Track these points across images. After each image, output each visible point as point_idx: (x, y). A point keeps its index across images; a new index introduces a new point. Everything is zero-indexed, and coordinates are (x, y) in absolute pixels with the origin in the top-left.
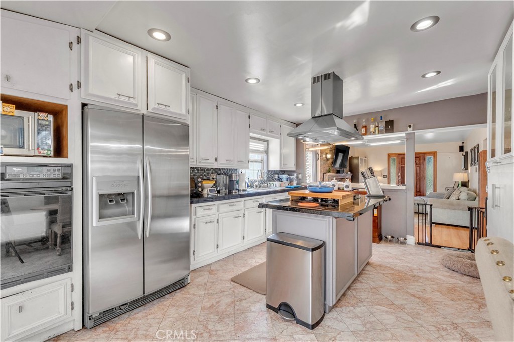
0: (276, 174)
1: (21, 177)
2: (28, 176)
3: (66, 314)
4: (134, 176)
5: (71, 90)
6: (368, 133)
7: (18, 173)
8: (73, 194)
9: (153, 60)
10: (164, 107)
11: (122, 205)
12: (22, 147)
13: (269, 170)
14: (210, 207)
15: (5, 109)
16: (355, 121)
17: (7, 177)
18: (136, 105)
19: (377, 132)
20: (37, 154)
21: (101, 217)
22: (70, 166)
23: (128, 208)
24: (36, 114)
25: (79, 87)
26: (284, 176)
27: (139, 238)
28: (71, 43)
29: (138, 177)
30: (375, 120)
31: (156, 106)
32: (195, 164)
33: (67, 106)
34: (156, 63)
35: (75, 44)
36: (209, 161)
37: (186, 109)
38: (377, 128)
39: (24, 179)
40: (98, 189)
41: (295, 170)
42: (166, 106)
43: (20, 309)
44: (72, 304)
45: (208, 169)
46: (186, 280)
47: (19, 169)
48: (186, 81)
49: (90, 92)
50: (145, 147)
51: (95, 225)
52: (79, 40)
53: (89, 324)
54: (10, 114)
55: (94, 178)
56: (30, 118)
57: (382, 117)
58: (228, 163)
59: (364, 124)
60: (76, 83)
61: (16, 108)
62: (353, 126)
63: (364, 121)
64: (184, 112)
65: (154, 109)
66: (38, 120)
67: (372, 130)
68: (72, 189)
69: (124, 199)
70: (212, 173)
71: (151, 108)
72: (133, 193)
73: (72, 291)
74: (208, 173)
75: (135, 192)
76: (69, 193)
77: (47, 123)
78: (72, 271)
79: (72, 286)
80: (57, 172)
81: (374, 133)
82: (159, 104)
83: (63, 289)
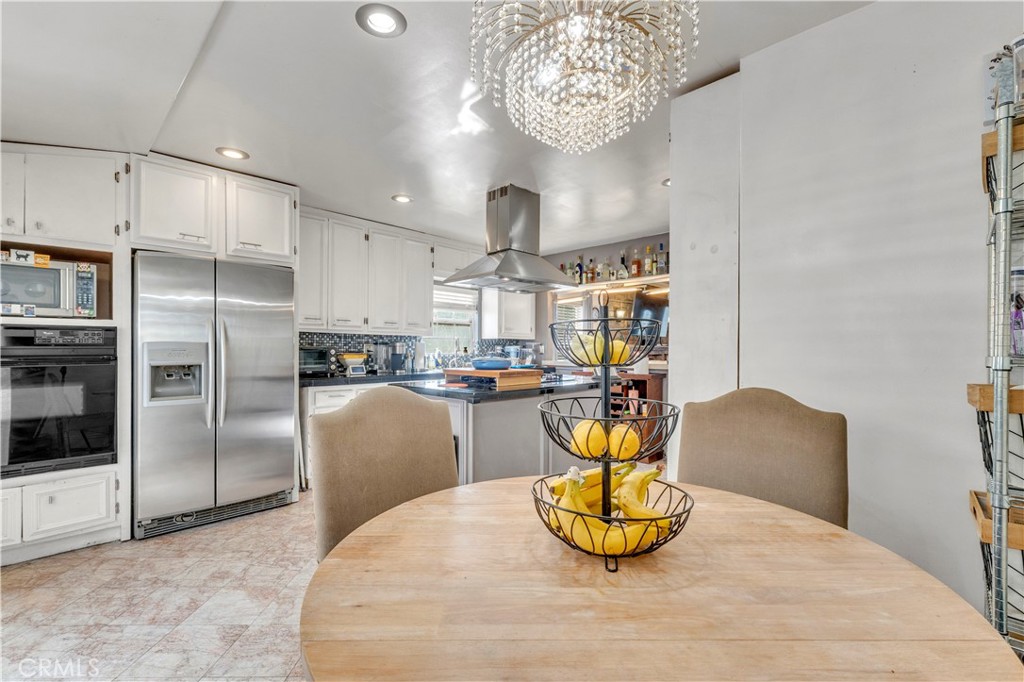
0: (498, 344)
1: (53, 341)
2: (61, 342)
3: (108, 516)
4: (200, 344)
5: (117, 232)
6: (643, 273)
7: (49, 338)
8: (116, 365)
9: (235, 183)
10: (253, 247)
11: (187, 382)
12: (58, 306)
13: (483, 338)
14: (342, 393)
15: (38, 260)
16: (622, 252)
17: (37, 342)
18: (209, 247)
19: (654, 271)
20: (76, 314)
21: (154, 395)
22: (114, 330)
23: (194, 387)
24: (75, 264)
25: (128, 227)
26: (512, 349)
27: (209, 426)
28: (117, 174)
29: (207, 344)
30: (652, 251)
31: (240, 246)
32: (325, 327)
33: (111, 254)
34: (238, 186)
35: (123, 175)
36: (349, 323)
37: (291, 248)
38: (654, 264)
39: (56, 345)
40: (150, 360)
41: (534, 338)
42: (256, 245)
43: (51, 500)
44: (117, 505)
45: (359, 336)
46: (288, 496)
47: (50, 333)
48: (290, 206)
49: (142, 234)
50: (218, 299)
51: (145, 405)
52: (128, 169)
53: (139, 533)
54: (44, 266)
55: (145, 346)
56: (67, 270)
57: (661, 245)
58: (388, 326)
59: (636, 257)
60: (124, 223)
61: (51, 259)
62: (620, 260)
63: (636, 251)
64: (287, 251)
65: (236, 250)
66: (78, 272)
67: (647, 267)
68: (116, 359)
69: (189, 375)
70: (367, 342)
71: (232, 249)
72: (200, 366)
73: (117, 488)
74: (359, 343)
75: (203, 364)
76: (112, 363)
77: (89, 275)
78: (116, 462)
79: (117, 482)
80: (96, 337)
81: (651, 273)
82: (244, 243)
83: (104, 484)
